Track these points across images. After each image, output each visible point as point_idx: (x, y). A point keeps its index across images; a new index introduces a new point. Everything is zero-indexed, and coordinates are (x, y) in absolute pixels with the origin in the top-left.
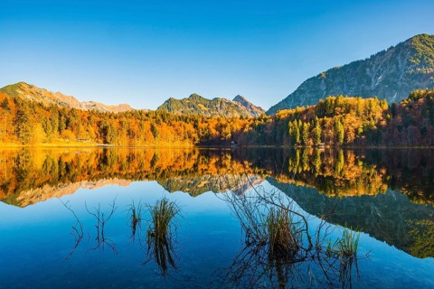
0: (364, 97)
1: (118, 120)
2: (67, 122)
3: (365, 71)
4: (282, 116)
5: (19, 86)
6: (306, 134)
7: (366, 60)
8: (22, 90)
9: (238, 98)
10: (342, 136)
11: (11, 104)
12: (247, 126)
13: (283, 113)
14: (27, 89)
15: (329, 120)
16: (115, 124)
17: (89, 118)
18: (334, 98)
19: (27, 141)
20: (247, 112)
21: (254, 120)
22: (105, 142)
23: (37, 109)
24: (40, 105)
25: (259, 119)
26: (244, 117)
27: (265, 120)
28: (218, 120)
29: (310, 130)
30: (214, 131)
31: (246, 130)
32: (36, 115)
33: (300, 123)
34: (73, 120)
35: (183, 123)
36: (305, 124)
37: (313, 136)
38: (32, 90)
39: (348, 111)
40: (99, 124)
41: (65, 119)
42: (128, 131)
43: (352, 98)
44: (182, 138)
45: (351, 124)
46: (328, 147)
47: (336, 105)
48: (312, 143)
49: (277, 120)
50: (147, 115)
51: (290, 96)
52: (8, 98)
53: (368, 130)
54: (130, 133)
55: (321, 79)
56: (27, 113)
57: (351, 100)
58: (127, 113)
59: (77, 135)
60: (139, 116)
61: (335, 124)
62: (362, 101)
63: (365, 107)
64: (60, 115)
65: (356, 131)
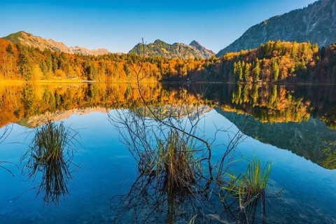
0: (298, 42)
1: (98, 62)
2: (59, 63)
3: (302, 19)
4: (229, 58)
5: (19, 34)
6: (248, 73)
7: (304, 8)
8: (23, 38)
9: (194, 43)
10: (277, 74)
11: (14, 49)
12: (200, 66)
13: (230, 55)
14: (26, 37)
15: (267, 61)
16: (96, 64)
17: (75, 60)
18: (273, 42)
19: (30, 79)
20: (200, 55)
21: (206, 61)
22: (89, 79)
23: (35, 53)
24: (37, 49)
25: (210, 61)
26: (198, 59)
27: (215, 61)
28: (177, 61)
29: (251, 69)
30: (173, 70)
31: (199, 69)
32: (34, 58)
33: (244, 63)
34: (64, 62)
35: (149, 63)
36: (247, 65)
37: (253, 74)
38: (31, 38)
39: (284, 54)
40: (83, 64)
41: (57, 61)
42: (106, 70)
43: (288, 42)
44: (149, 76)
45: (285, 65)
46: (265, 83)
47: (274, 49)
48: (252, 80)
49: (225, 61)
50: (121, 57)
51: (236, 41)
52: (12, 44)
53: (299, 70)
54: (108, 72)
55: (263, 26)
56: (27, 56)
57: (287, 44)
58: (104, 55)
59: (67, 73)
60: (114, 58)
61: (271, 65)
62: (297, 45)
63: (299, 50)
64: (53, 58)
65: (289, 70)
